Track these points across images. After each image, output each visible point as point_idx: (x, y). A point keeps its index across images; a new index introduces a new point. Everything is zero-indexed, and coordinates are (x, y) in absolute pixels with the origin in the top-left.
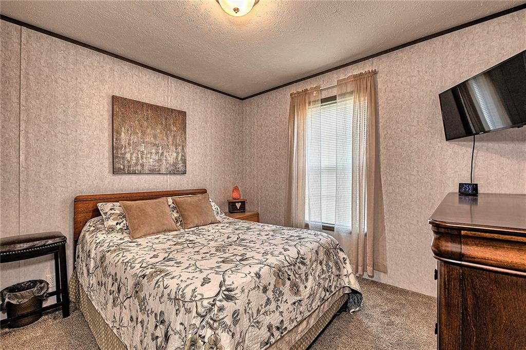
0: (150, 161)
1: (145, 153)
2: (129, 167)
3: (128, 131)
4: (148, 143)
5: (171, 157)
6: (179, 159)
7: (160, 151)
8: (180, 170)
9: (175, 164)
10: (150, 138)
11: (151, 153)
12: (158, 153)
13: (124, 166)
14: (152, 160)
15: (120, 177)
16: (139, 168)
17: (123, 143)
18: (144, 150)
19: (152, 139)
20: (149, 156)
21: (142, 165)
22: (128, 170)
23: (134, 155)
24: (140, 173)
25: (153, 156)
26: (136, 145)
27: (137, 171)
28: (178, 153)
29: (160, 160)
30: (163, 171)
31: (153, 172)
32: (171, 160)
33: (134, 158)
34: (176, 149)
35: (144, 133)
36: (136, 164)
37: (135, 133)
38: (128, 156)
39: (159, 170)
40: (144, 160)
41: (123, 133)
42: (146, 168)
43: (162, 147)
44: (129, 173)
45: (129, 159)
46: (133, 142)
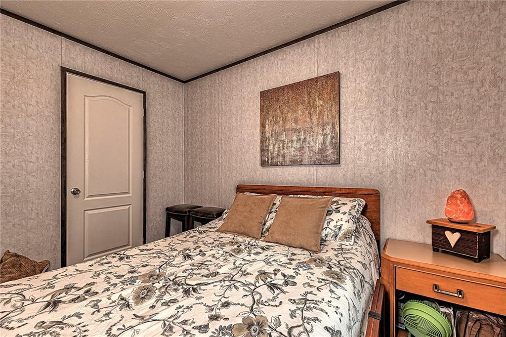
0: (291, 152)
1: (286, 142)
2: (272, 158)
3: (271, 122)
4: (289, 130)
5: (316, 141)
6: (328, 143)
7: (303, 137)
8: (329, 158)
9: (321, 151)
10: (290, 125)
11: (292, 141)
12: (300, 139)
13: (268, 158)
14: (293, 149)
15: (267, 169)
16: (280, 159)
17: (267, 136)
18: (285, 139)
19: (293, 124)
20: (290, 145)
21: (284, 156)
22: (271, 162)
23: (277, 145)
24: (282, 165)
25: (295, 145)
26: (278, 134)
27: (278, 163)
28: (325, 135)
29: (302, 148)
30: (306, 161)
31: (295, 163)
32: (316, 147)
33: (276, 149)
34: (323, 130)
35: (285, 120)
36: (278, 155)
37: (277, 122)
38: (271, 147)
39: (301, 161)
40: (285, 150)
41: (267, 126)
42: (287, 159)
43: (304, 131)
44: (272, 165)
45: (272, 150)
46: (275, 133)
